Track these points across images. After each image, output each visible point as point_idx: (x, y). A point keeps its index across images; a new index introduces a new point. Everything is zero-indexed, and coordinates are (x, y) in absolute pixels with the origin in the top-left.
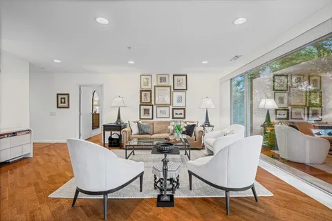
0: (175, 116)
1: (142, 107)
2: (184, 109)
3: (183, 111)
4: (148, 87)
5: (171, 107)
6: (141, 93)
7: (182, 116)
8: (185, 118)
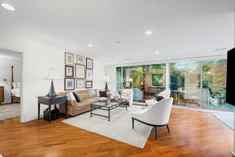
0: (87, 86)
1: (66, 80)
2: (92, 82)
3: (91, 83)
4: (71, 64)
5: (85, 80)
6: (65, 68)
7: (91, 86)
8: (92, 87)
